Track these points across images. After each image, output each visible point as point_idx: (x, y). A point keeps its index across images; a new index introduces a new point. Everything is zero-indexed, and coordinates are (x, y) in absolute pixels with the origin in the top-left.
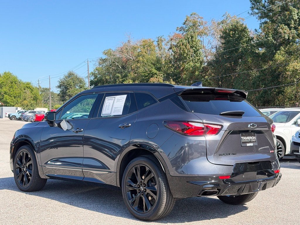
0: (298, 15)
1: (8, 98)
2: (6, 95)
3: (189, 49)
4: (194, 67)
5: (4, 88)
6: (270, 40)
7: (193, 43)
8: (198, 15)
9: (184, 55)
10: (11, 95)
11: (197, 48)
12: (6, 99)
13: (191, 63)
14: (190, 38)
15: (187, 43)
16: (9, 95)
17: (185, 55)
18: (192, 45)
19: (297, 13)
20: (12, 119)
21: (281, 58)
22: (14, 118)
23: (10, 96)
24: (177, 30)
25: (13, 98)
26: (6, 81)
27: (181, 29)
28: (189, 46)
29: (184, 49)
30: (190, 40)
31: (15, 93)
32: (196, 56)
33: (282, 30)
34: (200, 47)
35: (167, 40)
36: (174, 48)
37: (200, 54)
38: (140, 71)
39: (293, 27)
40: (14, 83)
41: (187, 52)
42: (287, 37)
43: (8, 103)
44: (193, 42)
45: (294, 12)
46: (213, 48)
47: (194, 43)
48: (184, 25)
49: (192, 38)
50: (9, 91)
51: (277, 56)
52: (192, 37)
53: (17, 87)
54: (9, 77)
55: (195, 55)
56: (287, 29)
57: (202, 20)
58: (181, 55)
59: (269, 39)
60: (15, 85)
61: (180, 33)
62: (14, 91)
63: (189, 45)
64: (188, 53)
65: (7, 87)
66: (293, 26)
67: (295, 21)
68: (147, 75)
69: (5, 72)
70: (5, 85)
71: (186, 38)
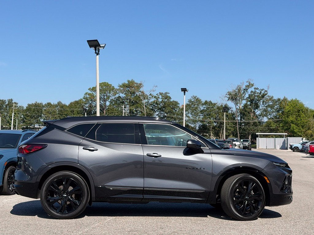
1: (295, 128)
2: (294, 125)
5: (290, 117)
10: (299, 124)
12: (293, 129)
16: (296, 124)
20: (294, 151)
22: (297, 149)
23: (297, 126)
25: (301, 127)
26: (293, 110)
31: (303, 122)
40: (301, 112)
43: (296, 133)
50: (297, 120)
53: (305, 116)
54: (295, 104)
60: (302, 113)
62: (302, 119)
65: (294, 115)
69: (291, 99)
70: (292, 114)
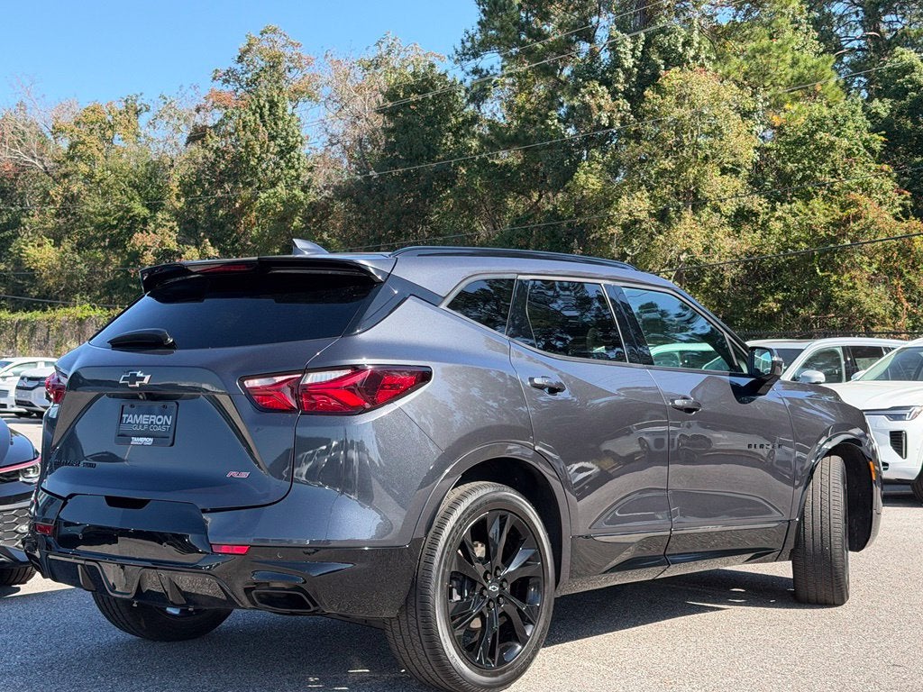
0: (633, 56)
3: (264, 143)
4: (288, 201)
6: (553, 127)
7: (276, 124)
8: (285, 36)
9: (248, 161)
11: (291, 140)
13: (280, 190)
14: (267, 105)
15: (258, 121)
17: (252, 163)
18: (273, 129)
19: (631, 50)
21: (593, 184)
24: (214, 79)
27: (229, 77)
28: (263, 134)
29: (252, 143)
30: (266, 112)
32: (287, 166)
33: (593, 97)
34: (299, 139)
35: (154, 110)
36: (211, 137)
37: (298, 159)
38: (91, 210)
39: (622, 92)
41: (259, 153)
42: (605, 121)
44: (278, 122)
45: (625, 47)
46: (332, 144)
47: (280, 123)
48: (240, 65)
49: (271, 107)
51: (581, 176)
52: (273, 105)
55: (283, 163)
56: (606, 97)
57: (298, 50)
58: (238, 160)
59: (550, 123)
61: (224, 87)
63: (264, 129)
64: (264, 156)
66: (620, 87)
67: (627, 72)
68: (115, 222)
71: (254, 108)
